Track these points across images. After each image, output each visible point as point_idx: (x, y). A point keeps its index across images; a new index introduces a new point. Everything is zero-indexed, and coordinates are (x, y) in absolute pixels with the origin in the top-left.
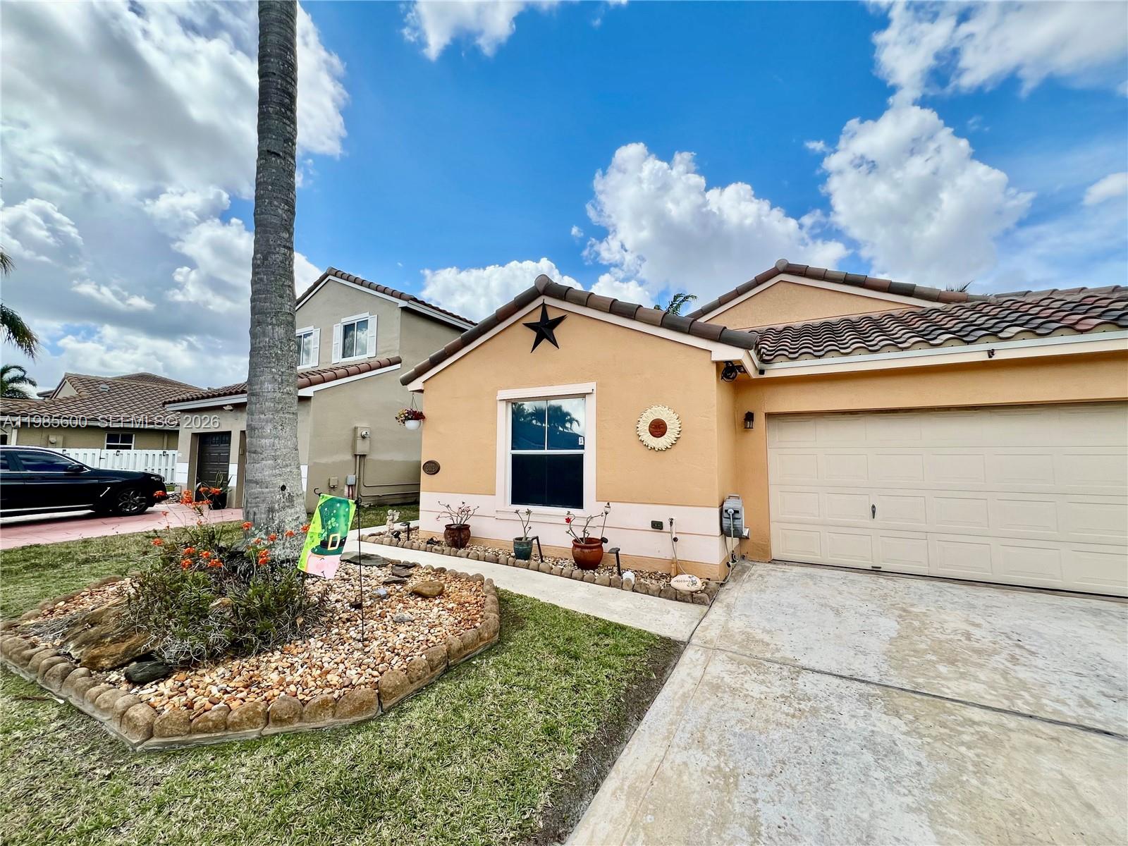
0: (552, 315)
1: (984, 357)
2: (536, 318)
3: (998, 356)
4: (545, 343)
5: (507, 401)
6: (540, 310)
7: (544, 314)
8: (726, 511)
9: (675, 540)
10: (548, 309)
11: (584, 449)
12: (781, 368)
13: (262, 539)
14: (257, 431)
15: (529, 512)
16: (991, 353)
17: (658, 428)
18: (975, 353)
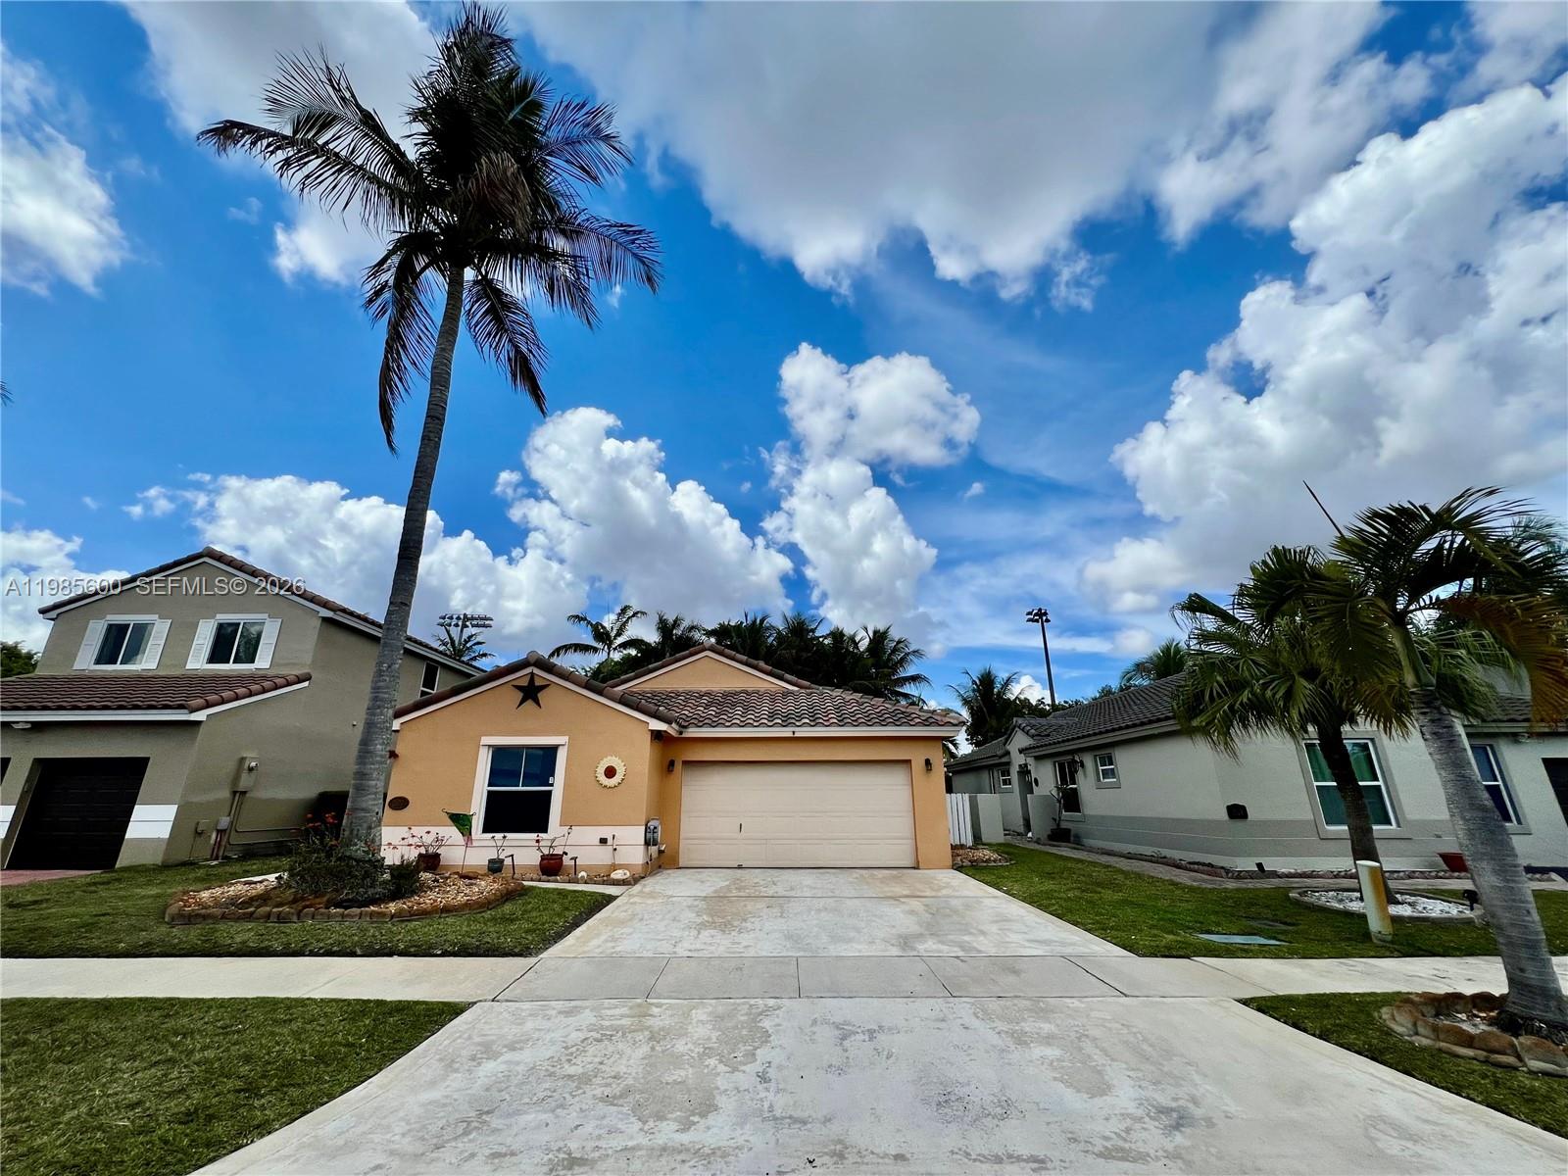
0: (538, 682)
1: (791, 735)
2: (524, 683)
3: (796, 735)
4: (529, 703)
5: (489, 746)
6: (529, 676)
7: (532, 680)
8: (649, 828)
9: (615, 849)
10: (536, 678)
11: (553, 786)
12: (693, 732)
15: (504, 837)
16: (794, 733)
17: (610, 772)
18: (786, 732)
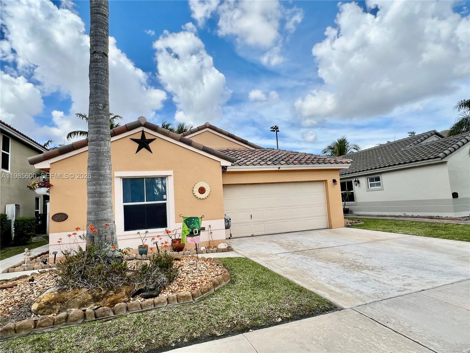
0: (148, 137)
1: (277, 169)
2: (139, 137)
3: (281, 169)
4: (144, 150)
5: (120, 177)
6: (141, 133)
7: (143, 136)
8: (227, 220)
9: (211, 233)
10: (145, 134)
11: (166, 200)
13: (111, 248)
14: (104, 194)
15: (147, 232)
16: (279, 168)
17: (202, 190)
18: (275, 168)
